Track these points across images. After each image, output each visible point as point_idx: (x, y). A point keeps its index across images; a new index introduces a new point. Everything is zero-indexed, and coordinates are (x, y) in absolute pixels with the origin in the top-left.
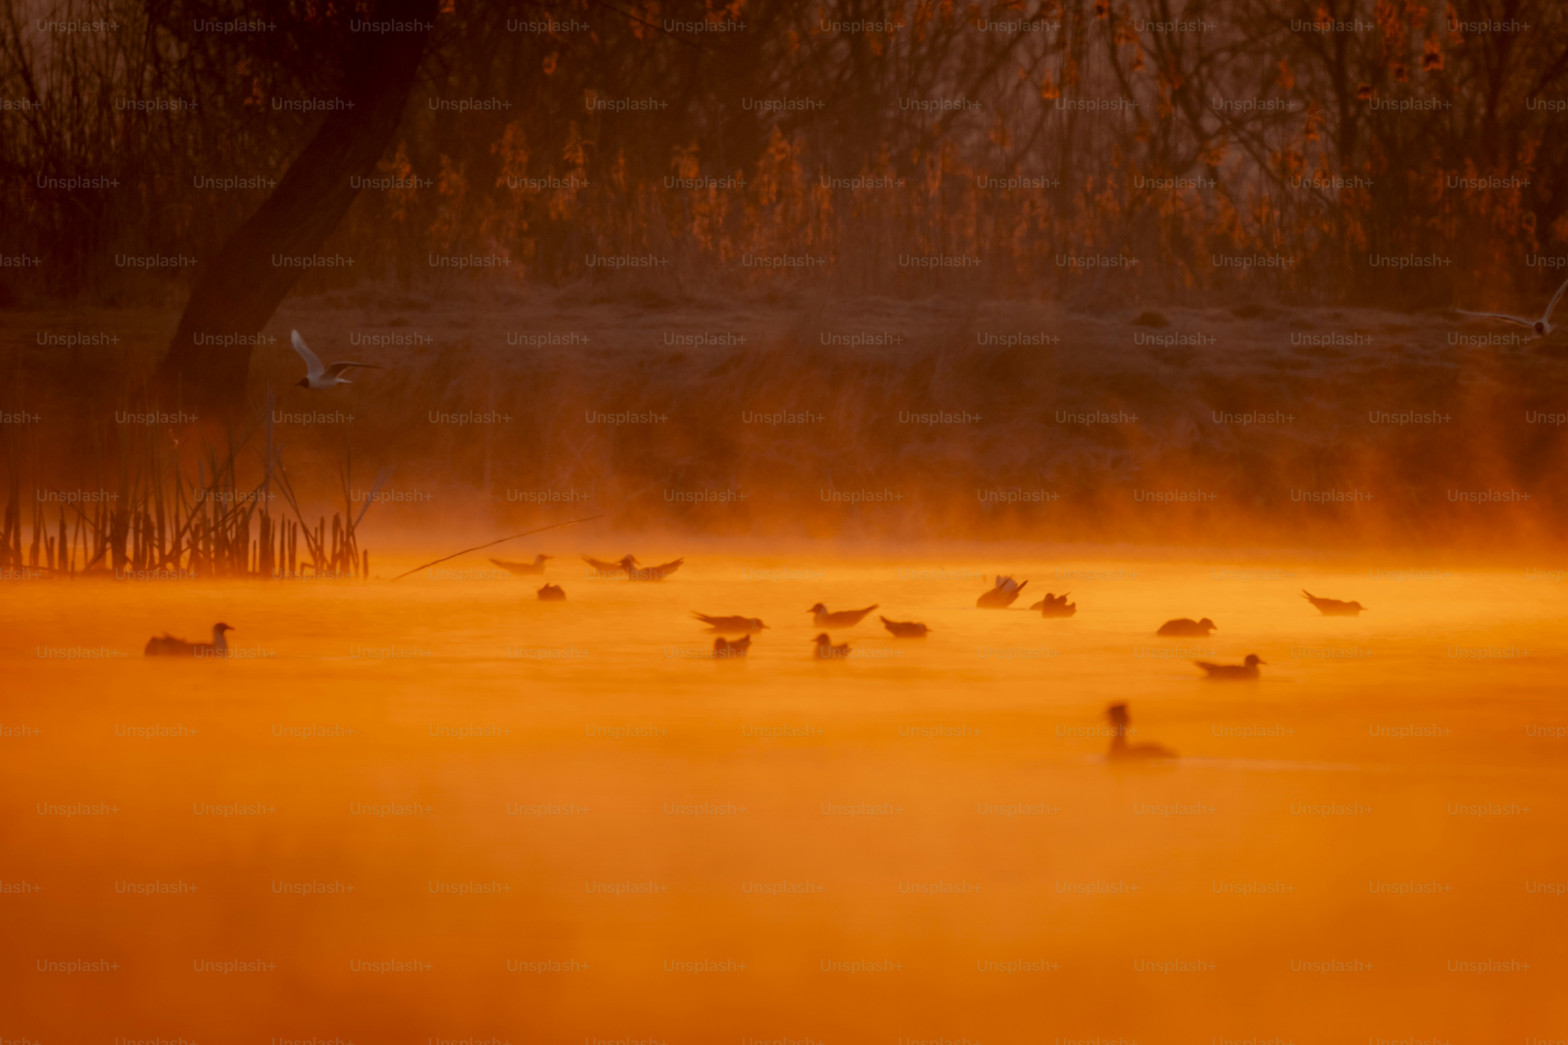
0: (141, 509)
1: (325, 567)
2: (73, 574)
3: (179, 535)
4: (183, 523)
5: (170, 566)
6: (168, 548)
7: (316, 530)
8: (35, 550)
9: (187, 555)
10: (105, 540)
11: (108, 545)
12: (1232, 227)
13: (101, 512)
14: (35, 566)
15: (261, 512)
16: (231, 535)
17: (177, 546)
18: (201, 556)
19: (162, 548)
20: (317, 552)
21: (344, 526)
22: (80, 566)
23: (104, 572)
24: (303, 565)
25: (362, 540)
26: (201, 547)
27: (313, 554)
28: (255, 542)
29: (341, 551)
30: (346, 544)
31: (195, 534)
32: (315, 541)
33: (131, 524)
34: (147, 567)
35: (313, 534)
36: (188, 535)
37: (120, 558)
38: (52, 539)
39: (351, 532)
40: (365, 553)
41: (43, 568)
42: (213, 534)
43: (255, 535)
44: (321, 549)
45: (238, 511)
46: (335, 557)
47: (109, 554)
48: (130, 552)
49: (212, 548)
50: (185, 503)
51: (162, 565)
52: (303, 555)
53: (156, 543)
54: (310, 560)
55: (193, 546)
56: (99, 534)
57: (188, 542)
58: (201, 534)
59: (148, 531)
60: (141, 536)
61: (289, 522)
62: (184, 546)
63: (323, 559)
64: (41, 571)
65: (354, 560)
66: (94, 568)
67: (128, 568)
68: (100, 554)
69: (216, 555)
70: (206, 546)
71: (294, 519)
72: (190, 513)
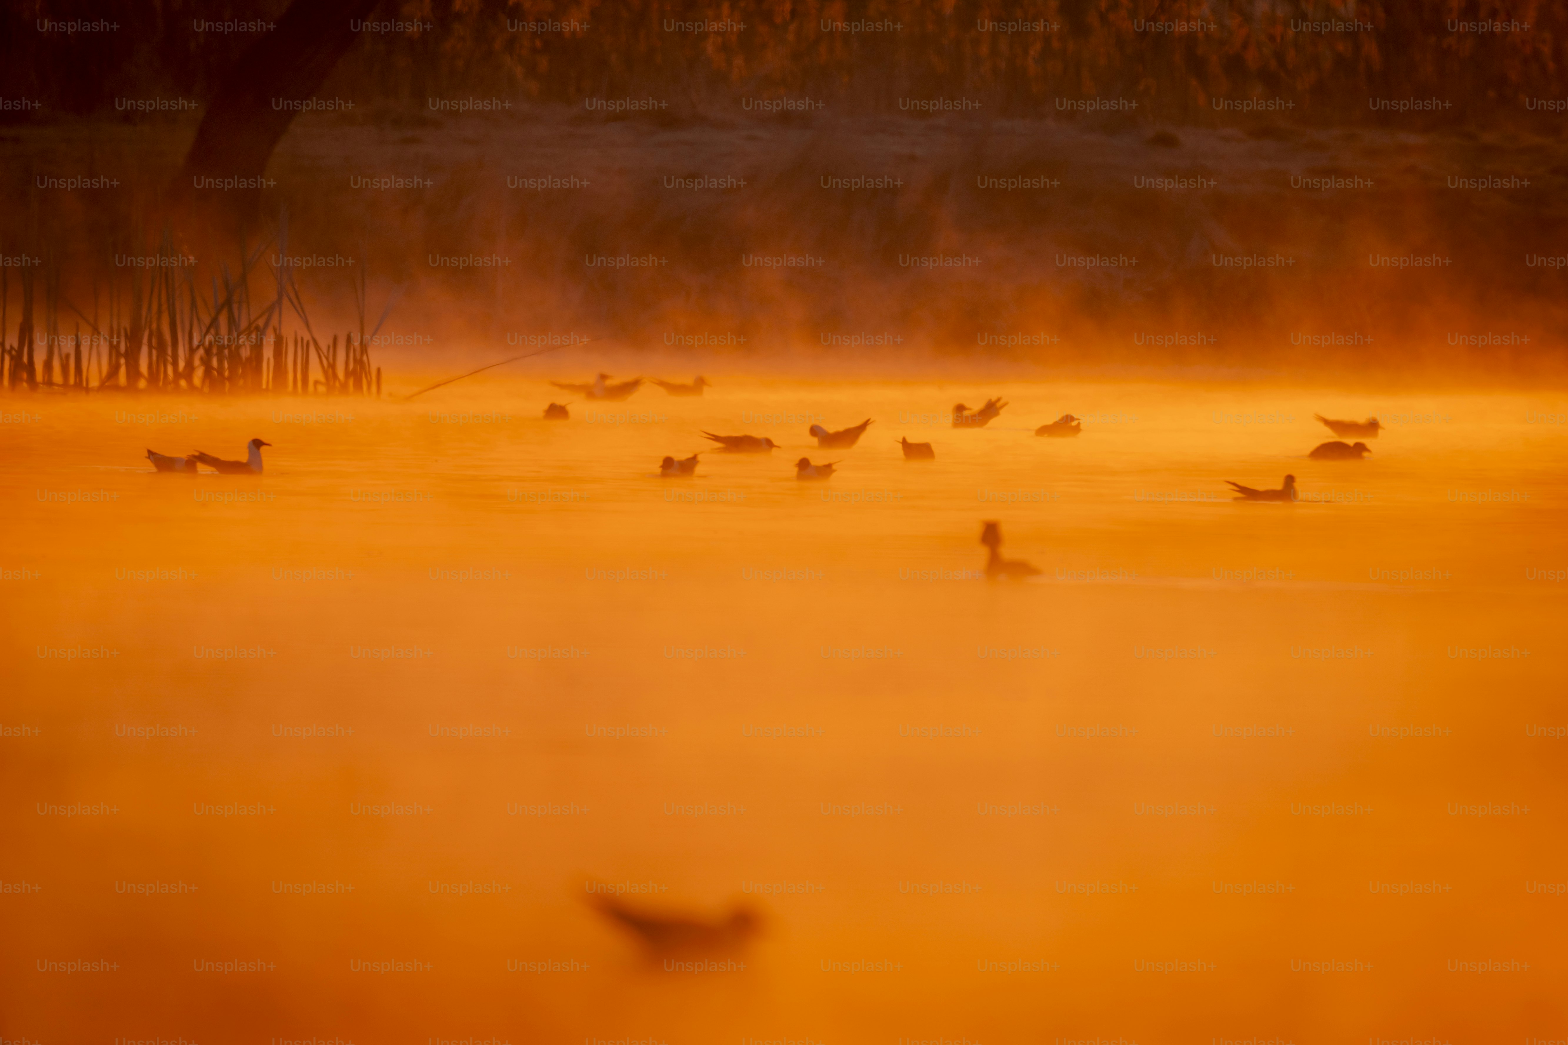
0: (154, 326)
1: (337, 384)
2: (87, 390)
3: (192, 351)
4: (196, 342)
5: (183, 383)
6: (182, 364)
7: (329, 347)
8: (48, 365)
9: (199, 373)
10: (119, 354)
11: (122, 361)
12: (1245, 46)
13: (115, 327)
14: (49, 383)
15: (275, 330)
16: (245, 353)
17: (190, 365)
18: (215, 373)
19: (175, 364)
20: (330, 370)
21: (356, 343)
22: (94, 383)
23: (117, 388)
24: (316, 383)
25: (375, 358)
26: (215, 363)
27: (325, 373)
28: (268, 359)
29: (354, 370)
30: (359, 362)
31: (208, 352)
32: (327, 359)
33: (145, 340)
34: (161, 383)
35: (325, 351)
36: (201, 352)
37: (134, 373)
38: (68, 356)
39: (364, 348)
40: (379, 370)
41: (58, 385)
42: (226, 352)
43: (268, 353)
44: (333, 366)
45: (252, 329)
46: (347, 374)
47: (123, 370)
48: (144, 368)
49: (226, 365)
50: (199, 320)
51: (176, 381)
52: (316, 373)
53: (170, 359)
54: (321, 378)
55: (206, 363)
56: (114, 349)
57: (201, 359)
58: (215, 351)
59: (161, 347)
60: (154, 352)
61: (302, 339)
62: (197, 362)
63: (335, 376)
64: (56, 388)
65: (366, 377)
66: (109, 384)
67: (142, 384)
68: (114, 371)
69: (230, 372)
70: (220, 362)
71: (307, 337)
72: (204, 330)
